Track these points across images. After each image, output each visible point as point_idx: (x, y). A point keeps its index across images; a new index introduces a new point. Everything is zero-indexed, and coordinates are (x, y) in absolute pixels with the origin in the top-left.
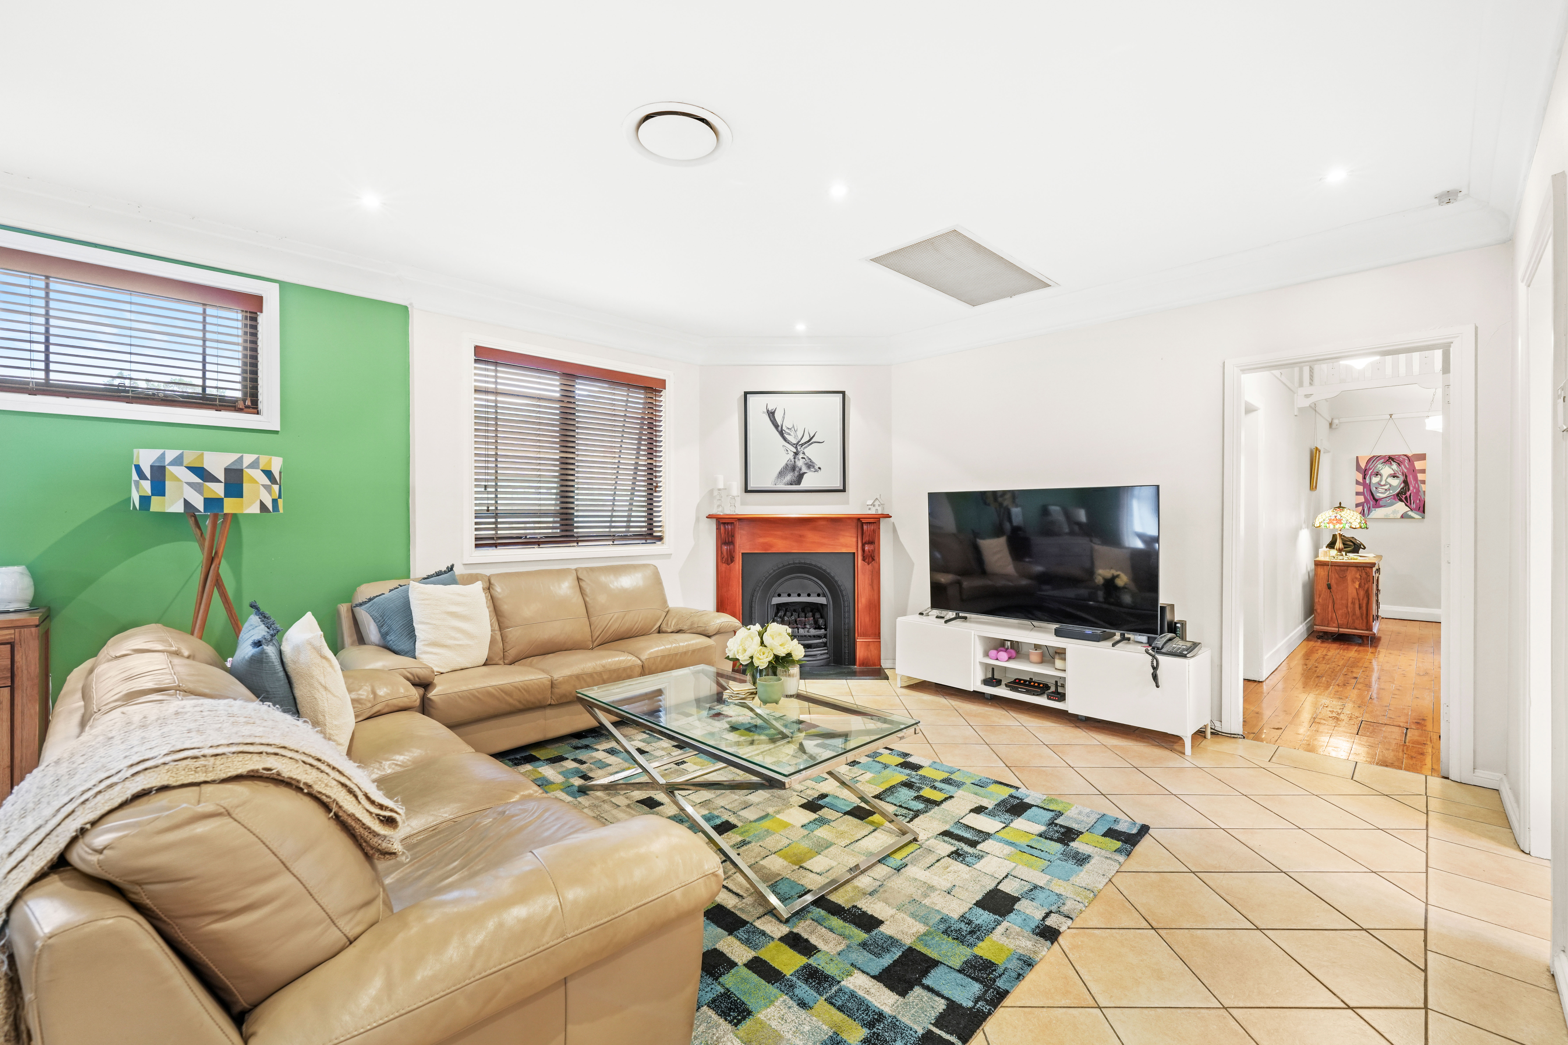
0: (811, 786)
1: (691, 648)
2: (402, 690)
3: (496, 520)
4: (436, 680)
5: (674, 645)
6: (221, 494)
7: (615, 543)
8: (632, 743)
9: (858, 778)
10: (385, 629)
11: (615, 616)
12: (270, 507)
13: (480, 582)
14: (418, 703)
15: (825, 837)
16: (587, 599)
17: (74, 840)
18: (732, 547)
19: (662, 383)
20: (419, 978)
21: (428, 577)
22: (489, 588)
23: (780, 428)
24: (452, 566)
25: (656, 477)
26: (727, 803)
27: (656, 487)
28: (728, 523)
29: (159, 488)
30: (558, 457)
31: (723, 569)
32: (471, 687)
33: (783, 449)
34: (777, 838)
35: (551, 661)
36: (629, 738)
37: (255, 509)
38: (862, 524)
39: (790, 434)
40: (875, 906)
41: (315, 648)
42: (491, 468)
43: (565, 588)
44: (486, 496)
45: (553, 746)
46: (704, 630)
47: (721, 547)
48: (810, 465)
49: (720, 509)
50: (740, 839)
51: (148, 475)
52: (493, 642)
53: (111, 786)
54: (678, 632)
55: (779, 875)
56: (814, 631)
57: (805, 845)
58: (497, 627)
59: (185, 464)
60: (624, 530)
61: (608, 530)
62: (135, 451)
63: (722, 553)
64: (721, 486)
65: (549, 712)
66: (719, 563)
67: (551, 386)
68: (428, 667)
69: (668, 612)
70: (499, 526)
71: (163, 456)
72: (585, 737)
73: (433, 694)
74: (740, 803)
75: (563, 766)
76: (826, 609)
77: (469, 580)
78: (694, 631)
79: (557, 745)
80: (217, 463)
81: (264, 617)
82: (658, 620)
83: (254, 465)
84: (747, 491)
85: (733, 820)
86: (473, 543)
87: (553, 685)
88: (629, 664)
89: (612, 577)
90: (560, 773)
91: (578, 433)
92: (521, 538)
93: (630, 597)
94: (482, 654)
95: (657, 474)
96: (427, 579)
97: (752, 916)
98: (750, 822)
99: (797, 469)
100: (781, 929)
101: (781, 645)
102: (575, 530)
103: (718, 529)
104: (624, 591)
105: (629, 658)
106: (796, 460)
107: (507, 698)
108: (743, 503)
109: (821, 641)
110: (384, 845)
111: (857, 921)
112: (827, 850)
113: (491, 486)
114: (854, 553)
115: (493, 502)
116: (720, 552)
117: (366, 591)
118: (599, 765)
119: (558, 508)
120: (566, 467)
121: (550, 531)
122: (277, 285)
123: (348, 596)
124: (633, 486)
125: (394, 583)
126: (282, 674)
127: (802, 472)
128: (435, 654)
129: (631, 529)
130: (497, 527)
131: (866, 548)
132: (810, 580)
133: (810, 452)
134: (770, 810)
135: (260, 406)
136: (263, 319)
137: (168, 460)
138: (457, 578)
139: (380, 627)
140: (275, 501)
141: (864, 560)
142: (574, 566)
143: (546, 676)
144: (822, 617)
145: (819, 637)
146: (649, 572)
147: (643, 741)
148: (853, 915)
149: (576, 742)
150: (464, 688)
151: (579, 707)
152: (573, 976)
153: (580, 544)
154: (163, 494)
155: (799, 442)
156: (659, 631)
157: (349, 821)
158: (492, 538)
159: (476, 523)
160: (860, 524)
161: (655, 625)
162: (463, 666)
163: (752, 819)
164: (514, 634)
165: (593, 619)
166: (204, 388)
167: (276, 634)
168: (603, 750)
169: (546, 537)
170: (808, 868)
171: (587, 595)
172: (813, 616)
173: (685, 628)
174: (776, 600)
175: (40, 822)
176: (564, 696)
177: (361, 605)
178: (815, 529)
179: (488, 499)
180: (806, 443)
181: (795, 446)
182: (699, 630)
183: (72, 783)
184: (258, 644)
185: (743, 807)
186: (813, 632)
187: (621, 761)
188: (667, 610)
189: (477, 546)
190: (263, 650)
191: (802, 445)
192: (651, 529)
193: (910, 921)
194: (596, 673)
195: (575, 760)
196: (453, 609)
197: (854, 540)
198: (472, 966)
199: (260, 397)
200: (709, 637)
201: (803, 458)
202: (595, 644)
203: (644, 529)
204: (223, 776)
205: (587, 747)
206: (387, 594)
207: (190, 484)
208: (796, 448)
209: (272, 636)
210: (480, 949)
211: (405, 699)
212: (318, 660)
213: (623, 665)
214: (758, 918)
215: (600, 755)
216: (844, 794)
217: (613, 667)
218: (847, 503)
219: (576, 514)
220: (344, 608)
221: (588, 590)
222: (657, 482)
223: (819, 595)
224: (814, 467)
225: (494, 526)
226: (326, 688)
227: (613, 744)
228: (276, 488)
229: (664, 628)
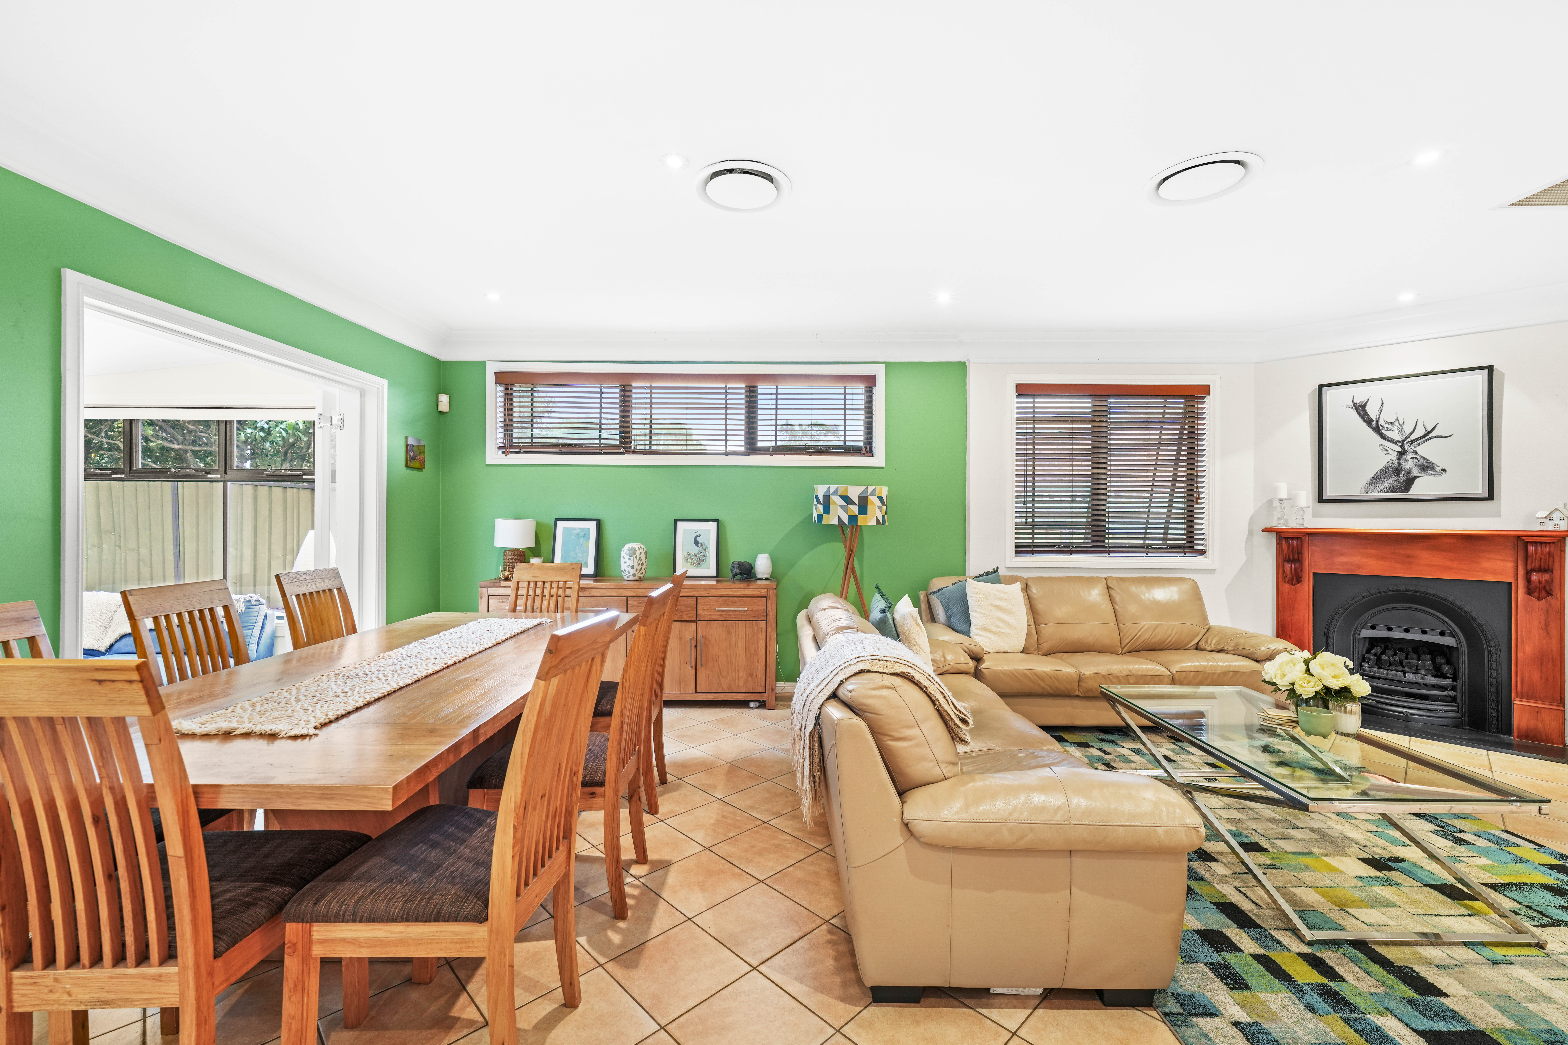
0: (1383, 846)
1: (1231, 669)
2: (962, 659)
3: (1033, 531)
4: (985, 657)
5: (1211, 663)
6: (856, 513)
7: (1149, 555)
8: (1159, 749)
9: (1462, 859)
10: (949, 613)
11: (1146, 626)
12: (881, 521)
13: (1018, 583)
14: (973, 670)
15: (1387, 896)
16: (1117, 607)
17: (840, 685)
18: (1298, 565)
19: (1205, 390)
20: (982, 808)
21: (980, 576)
22: (1026, 589)
23: (1374, 424)
24: (997, 568)
25: (1197, 488)
26: (1260, 828)
27: (1199, 498)
28: (1292, 538)
29: (826, 510)
30: (1090, 473)
31: (1286, 590)
32: (1011, 667)
33: (1379, 449)
34: (1318, 876)
35: (1079, 658)
36: (1157, 745)
37: (873, 523)
38: (1526, 544)
39: (1390, 430)
40: (1441, 979)
41: (913, 618)
42: (1029, 486)
43: (1096, 594)
44: (1025, 510)
45: (1081, 734)
46: (1251, 653)
47: (1283, 566)
48: (1426, 467)
49: (1282, 521)
50: (1269, 862)
51: (821, 501)
52: (1029, 634)
53: (849, 665)
54: (1220, 651)
55: (1311, 906)
56: (1433, 679)
57: (1355, 894)
58: (1032, 623)
59: (839, 494)
60: (1161, 542)
61: (1142, 542)
62: (815, 486)
63: (1284, 571)
64: (1283, 495)
65: (1076, 702)
66: (1281, 583)
67: (1084, 406)
68: (979, 646)
69: (1208, 630)
70: (1035, 536)
71: (828, 490)
72: (1111, 733)
73: (983, 667)
74: (1276, 833)
75: (1088, 751)
76: (1455, 654)
77: (1011, 580)
78: (1239, 652)
79: (1084, 734)
80: (854, 493)
81: (883, 595)
82: (1196, 636)
83: (873, 493)
84: (1321, 500)
85: (1264, 843)
86: (1014, 549)
87: (1080, 678)
88: (1158, 674)
89: (1143, 588)
90: (1085, 756)
91: (1109, 449)
92: (1054, 546)
93: (1165, 610)
94: (1021, 644)
95: (1199, 485)
96: (978, 578)
97: (1269, 925)
98: (1286, 852)
99: (1403, 473)
100: (1301, 947)
101: (1334, 677)
102: (1106, 541)
103: (1279, 544)
104: (1157, 603)
105: (1158, 668)
106: (1402, 461)
107: (1040, 682)
108: (1315, 515)
109: (1445, 693)
110: (962, 735)
111: (1408, 980)
112: (1386, 909)
113: (1029, 502)
114: (1510, 583)
115: (1031, 515)
116: (1281, 571)
117: (937, 583)
118: (1123, 759)
119: (1089, 520)
120: (1098, 484)
121: (1082, 541)
122: (884, 365)
123: (925, 586)
124: (1171, 498)
125: (955, 579)
126: (895, 632)
127: (1410, 476)
128: (984, 637)
129: (1168, 542)
130: (1033, 537)
131: (1535, 577)
132: (1426, 612)
133: (1425, 450)
134: (1316, 850)
135: (874, 450)
136: (876, 390)
137: (831, 491)
138: (1001, 578)
139: (946, 611)
140: (883, 517)
141: (1529, 592)
142: (1104, 575)
143: (1073, 669)
144: (1448, 662)
145: (1443, 688)
146: (1186, 587)
147: (1172, 750)
148: (1404, 973)
149: (1102, 735)
150: (1006, 667)
151: (1105, 704)
152: (1076, 851)
153: (1111, 554)
154: (828, 513)
155: (1407, 438)
156: (1197, 648)
157: (944, 714)
158: (1029, 547)
159: (1016, 533)
160: (1521, 545)
161: (1192, 641)
162: (1006, 650)
163: (1289, 850)
164: (1047, 630)
165: (1122, 626)
166: (845, 441)
167: (890, 607)
168: (1129, 749)
169: (1078, 547)
170: (1353, 913)
171: (1116, 603)
172: (1433, 660)
173: (1228, 648)
174: (1367, 633)
175: (826, 676)
176: (1090, 690)
177: (934, 593)
178: (1435, 548)
179: (1026, 513)
180: (1418, 439)
181: (1401, 444)
182: (1245, 652)
183: (834, 661)
184: (883, 611)
185: (1280, 837)
186: (1430, 680)
187: (1145, 762)
188: (1207, 627)
189: (1017, 552)
190: (886, 615)
191: (1412, 442)
192: (1192, 542)
193: (1494, 1012)
194: (1122, 676)
195: (1100, 749)
196: (998, 603)
197: (1510, 565)
198: (1011, 814)
199: (874, 445)
200: (1258, 661)
201: (1413, 458)
202: (1124, 650)
203: (1183, 542)
204: (891, 672)
205: (1112, 742)
206: (951, 587)
207: (841, 506)
208: (1402, 446)
209: (889, 607)
210: (1015, 808)
211: (964, 666)
212: (915, 626)
213: (1151, 673)
214: (1275, 929)
215: (1125, 752)
216: (1433, 867)
217: (1140, 673)
218: (1498, 514)
219: (1107, 526)
220: (922, 594)
221: (1118, 599)
222: (1199, 493)
223: (1442, 634)
224: (1433, 469)
225: (1031, 536)
226: (919, 646)
227: (1139, 746)
228: (884, 507)
229: (1202, 645)
